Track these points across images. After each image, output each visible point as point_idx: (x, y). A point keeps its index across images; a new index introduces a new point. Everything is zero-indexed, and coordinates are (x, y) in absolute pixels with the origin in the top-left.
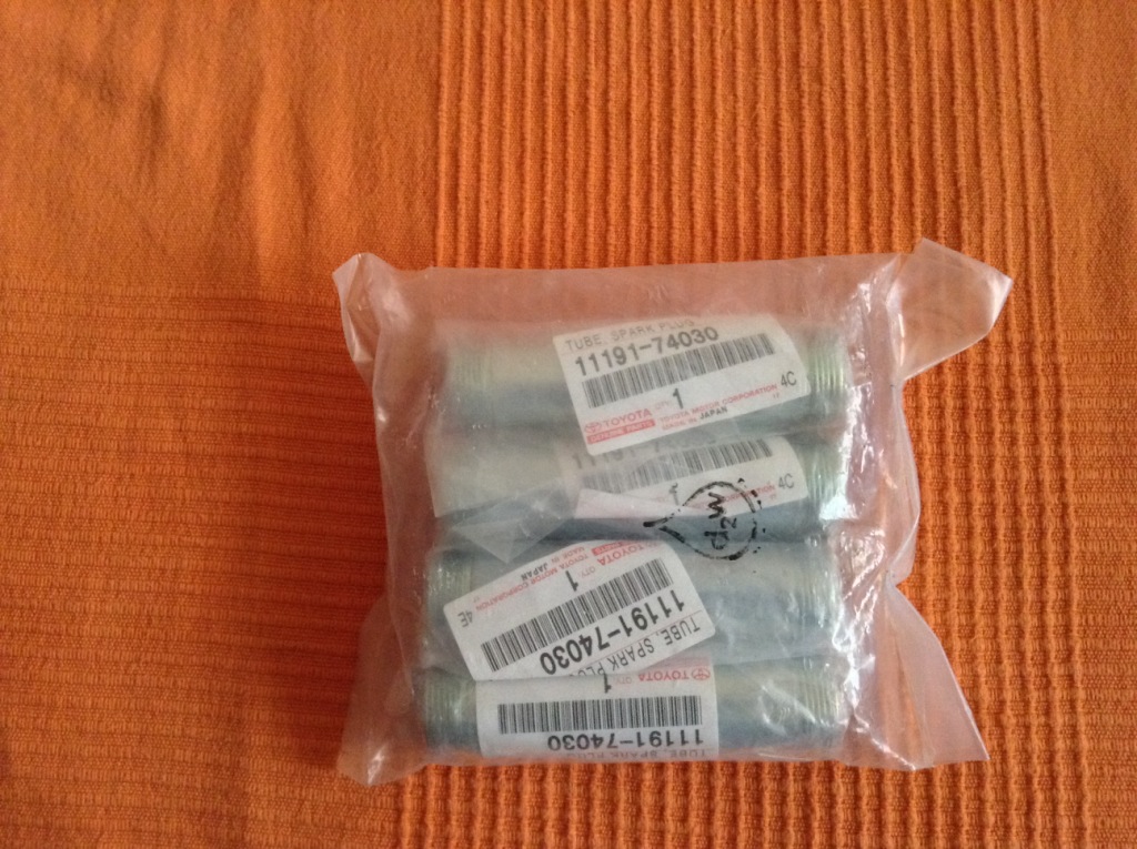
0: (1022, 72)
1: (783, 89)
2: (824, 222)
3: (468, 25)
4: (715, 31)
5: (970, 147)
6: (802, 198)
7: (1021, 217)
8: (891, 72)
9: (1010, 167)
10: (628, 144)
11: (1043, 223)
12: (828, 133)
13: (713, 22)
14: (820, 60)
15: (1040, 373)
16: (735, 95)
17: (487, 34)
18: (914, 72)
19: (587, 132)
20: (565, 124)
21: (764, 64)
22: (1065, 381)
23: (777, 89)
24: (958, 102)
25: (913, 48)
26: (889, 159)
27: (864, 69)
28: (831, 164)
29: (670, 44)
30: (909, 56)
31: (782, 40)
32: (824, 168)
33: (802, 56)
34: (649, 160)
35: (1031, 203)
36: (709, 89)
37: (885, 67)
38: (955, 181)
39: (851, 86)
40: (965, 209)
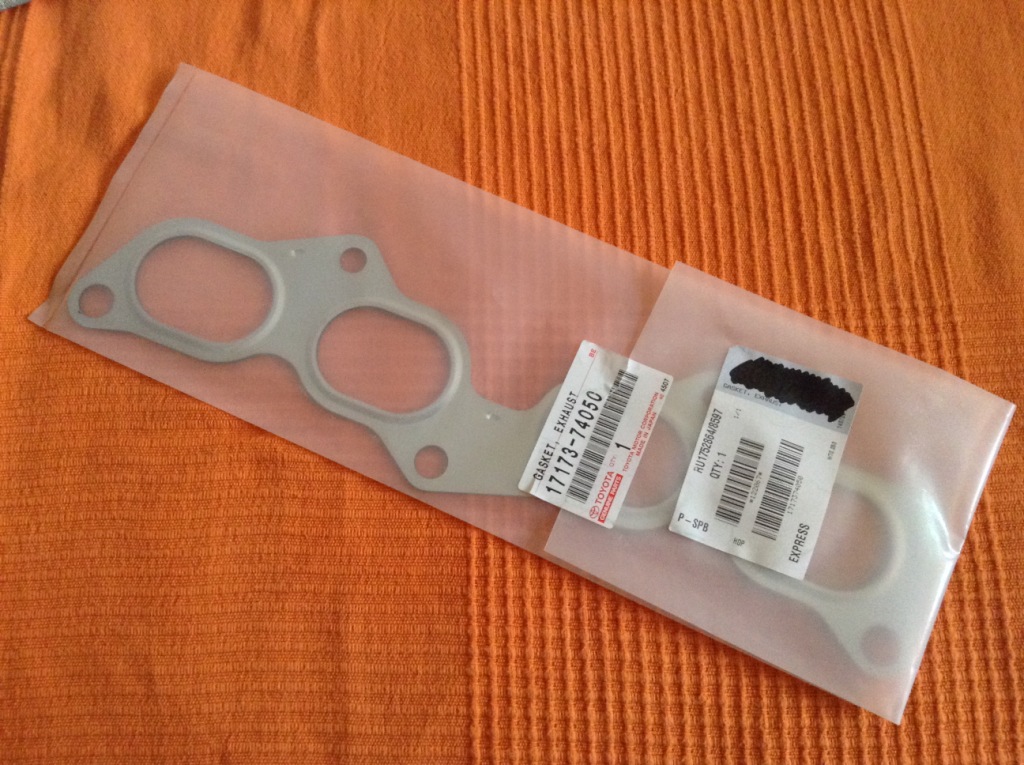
0: (905, 107)
1: (726, 129)
2: (766, 226)
3: (482, 94)
4: (670, 91)
5: (871, 164)
6: (747, 209)
7: (915, 214)
8: (806, 113)
9: (904, 177)
10: (611, 176)
11: (932, 218)
12: (763, 161)
13: (669, 83)
14: (752, 108)
15: (941, 329)
16: (689, 137)
17: (497, 100)
18: (824, 112)
19: (578, 168)
20: (561, 163)
21: (709, 113)
22: (961, 336)
23: (721, 129)
24: (859, 132)
25: (821, 95)
26: (812, 177)
27: (785, 112)
28: (767, 184)
29: (637, 101)
30: (818, 101)
31: (721, 94)
32: (762, 186)
33: (737, 105)
34: (628, 188)
35: (922, 203)
36: (669, 133)
37: (802, 111)
38: (863, 189)
39: (777, 125)
40: (873, 211)
